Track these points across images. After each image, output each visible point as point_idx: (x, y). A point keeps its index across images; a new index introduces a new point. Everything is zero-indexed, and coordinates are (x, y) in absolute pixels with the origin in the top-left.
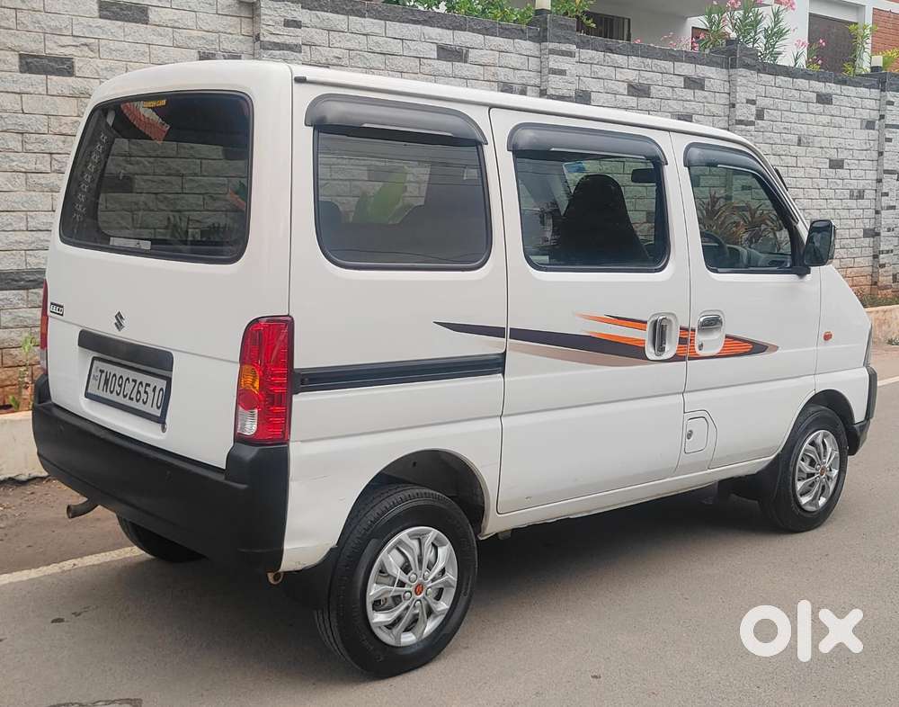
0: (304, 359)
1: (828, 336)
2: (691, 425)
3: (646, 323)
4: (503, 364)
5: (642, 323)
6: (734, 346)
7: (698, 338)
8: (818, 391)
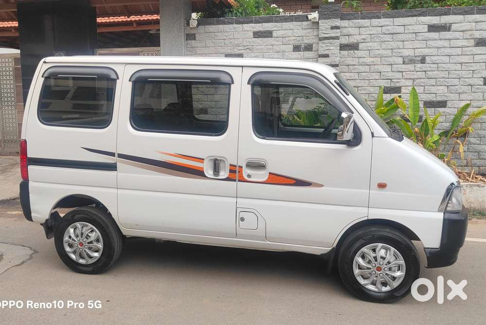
0: (31, 154)
1: (382, 186)
2: (242, 215)
3: (204, 159)
4: (116, 167)
5: (201, 160)
6: (276, 179)
7: (246, 172)
8: (370, 218)
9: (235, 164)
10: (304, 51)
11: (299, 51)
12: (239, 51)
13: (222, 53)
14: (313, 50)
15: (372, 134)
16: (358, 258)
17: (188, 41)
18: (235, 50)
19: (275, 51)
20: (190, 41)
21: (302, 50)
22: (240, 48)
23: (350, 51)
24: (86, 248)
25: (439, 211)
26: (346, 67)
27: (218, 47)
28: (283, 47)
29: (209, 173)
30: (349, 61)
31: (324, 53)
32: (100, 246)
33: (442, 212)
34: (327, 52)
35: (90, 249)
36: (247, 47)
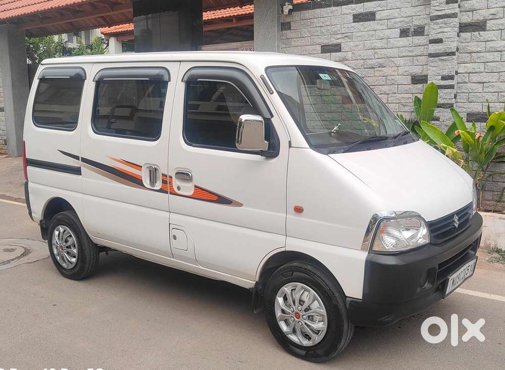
0: (28, 155)
1: (299, 210)
2: (174, 232)
3: (141, 167)
4: (80, 172)
5: (139, 167)
6: (202, 194)
7: (176, 183)
8: (288, 249)
9: (166, 173)
10: (413, 36)
11: (407, 37)
12: (337, 41)
13: (318, 44)
14: (425, 34)
15: (290, 142)
16: (278, 298)
17: (283, 32)
18: (333, 39)
19: (377, 38)
20: (285, 32)
21: (410, 35)
22: (339, 36)
23: (472, 33)
24: (65, 252)
25: (363, 249)
26: (468, 55)
27: (314, 37)
28: (388, 33)
29: (146, 182)
30: (473, 46)
31: (436, 38)
32: (75, 251)
33: (366, 251)
34: (440, 36)
35: (68, 253)
36: (346, 35)
